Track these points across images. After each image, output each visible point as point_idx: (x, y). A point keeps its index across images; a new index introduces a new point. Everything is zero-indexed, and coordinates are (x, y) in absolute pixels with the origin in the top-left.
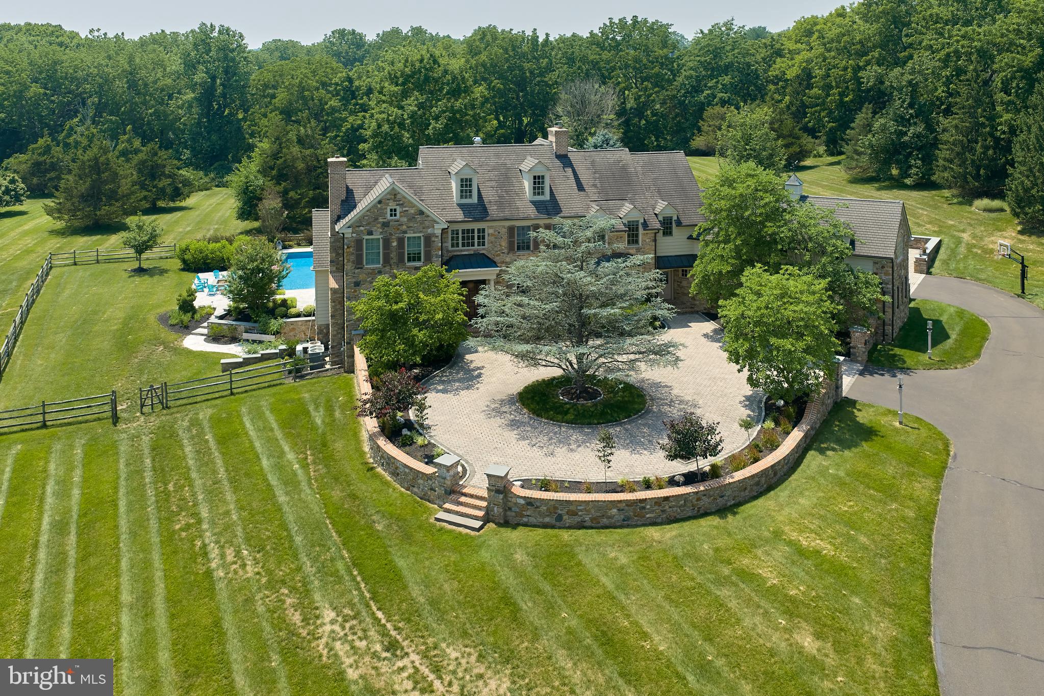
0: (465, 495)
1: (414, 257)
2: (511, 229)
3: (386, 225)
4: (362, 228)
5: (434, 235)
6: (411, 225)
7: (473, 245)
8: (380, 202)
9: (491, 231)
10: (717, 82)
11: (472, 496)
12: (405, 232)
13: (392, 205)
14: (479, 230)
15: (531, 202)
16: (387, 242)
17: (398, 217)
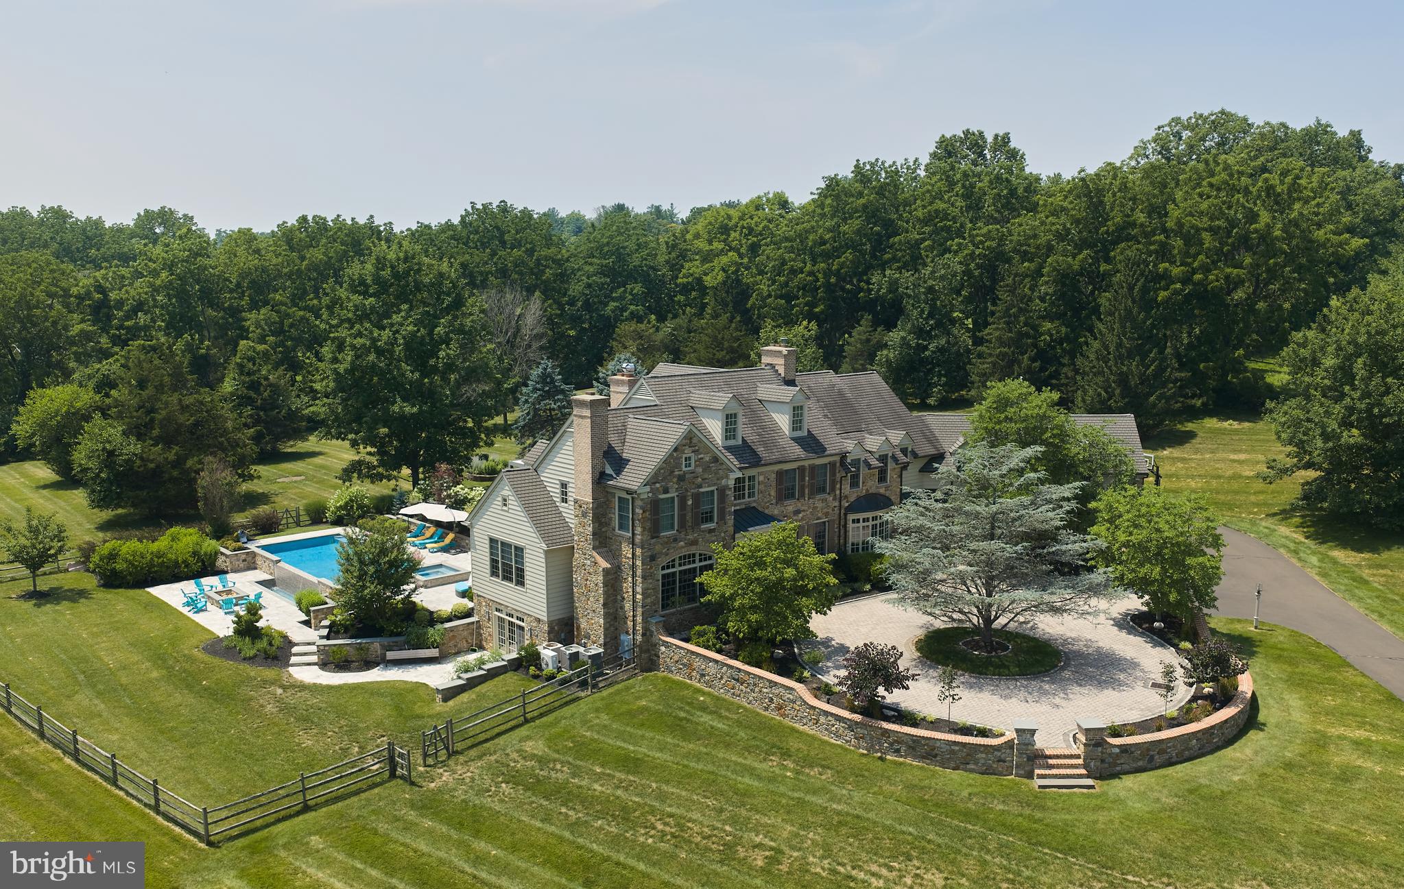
0: (1050, 757)
1: (707, 517)
2: (780, 474)
3: (681, 478)
4: (658, 485)
5: (726, 487)
6: (706, 476)
7: (744, 498)
8: (676, 450)
9: (761, 478)
10: (625, 291)
11: (1058, 757)
12: (700, 486)
13: (688, 452)
14: (749, 477)
15: (793, 439)
16: (683, 500)
17: (692, 468)
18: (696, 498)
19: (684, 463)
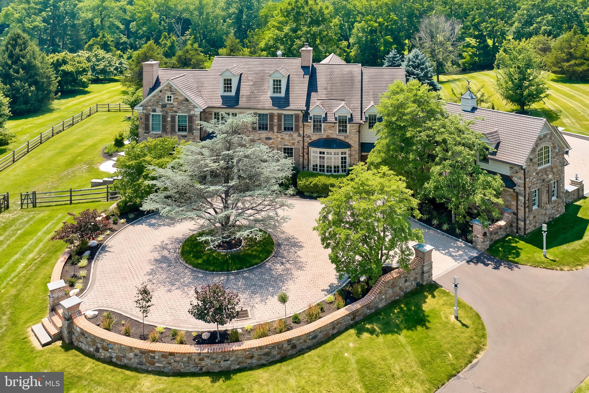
1: (182, 129)
3: (164, 106)
4: (149, 107)
5: (195, 115)
6: (180, 107)
8: (161, 91)
12: (176, 112)
13: (169, 94)
14: (233, 114)
15: (271, 97)
16: (164, 118)
17: (172, 102)
18: (173, 118)
19: (166, 99)
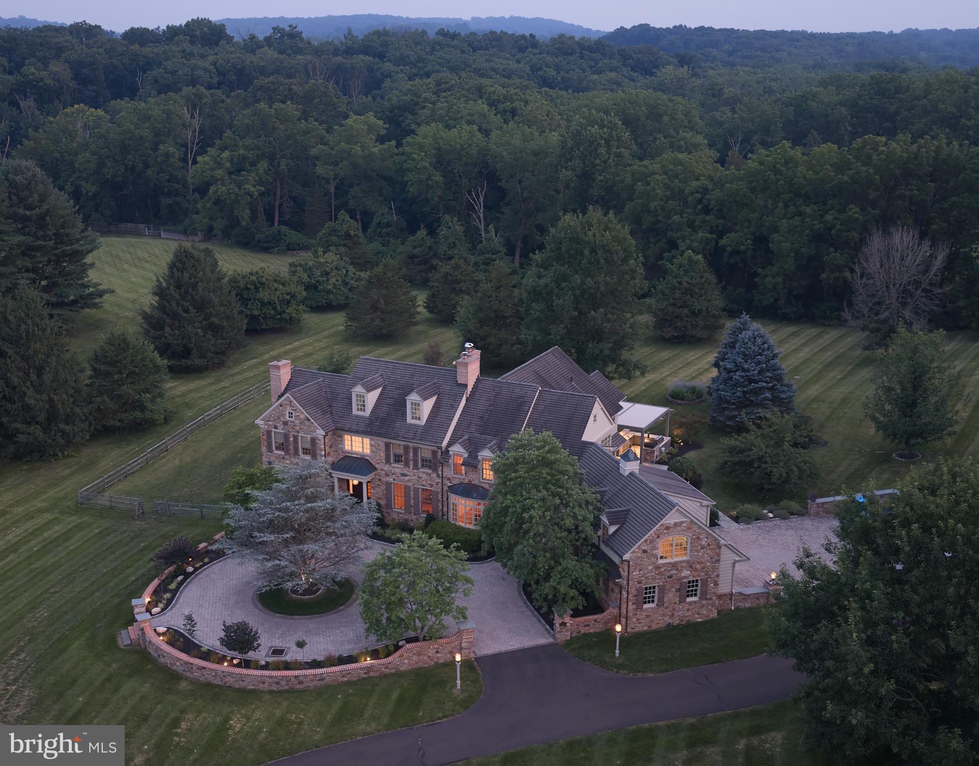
1: (307, 452)
2: (387, 445)
3: (285, 423)
4: (270, 423)
5: (318, 438)
6: (302, 427)
8: (281, 405)
9: (373, 443)
12: (298, 432)
13: (289, 409)
15: (409, 424)
16: (286, 436)
17: (293, 419)
18: (295, 438)
19: (287, 415)
